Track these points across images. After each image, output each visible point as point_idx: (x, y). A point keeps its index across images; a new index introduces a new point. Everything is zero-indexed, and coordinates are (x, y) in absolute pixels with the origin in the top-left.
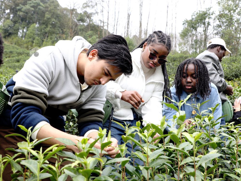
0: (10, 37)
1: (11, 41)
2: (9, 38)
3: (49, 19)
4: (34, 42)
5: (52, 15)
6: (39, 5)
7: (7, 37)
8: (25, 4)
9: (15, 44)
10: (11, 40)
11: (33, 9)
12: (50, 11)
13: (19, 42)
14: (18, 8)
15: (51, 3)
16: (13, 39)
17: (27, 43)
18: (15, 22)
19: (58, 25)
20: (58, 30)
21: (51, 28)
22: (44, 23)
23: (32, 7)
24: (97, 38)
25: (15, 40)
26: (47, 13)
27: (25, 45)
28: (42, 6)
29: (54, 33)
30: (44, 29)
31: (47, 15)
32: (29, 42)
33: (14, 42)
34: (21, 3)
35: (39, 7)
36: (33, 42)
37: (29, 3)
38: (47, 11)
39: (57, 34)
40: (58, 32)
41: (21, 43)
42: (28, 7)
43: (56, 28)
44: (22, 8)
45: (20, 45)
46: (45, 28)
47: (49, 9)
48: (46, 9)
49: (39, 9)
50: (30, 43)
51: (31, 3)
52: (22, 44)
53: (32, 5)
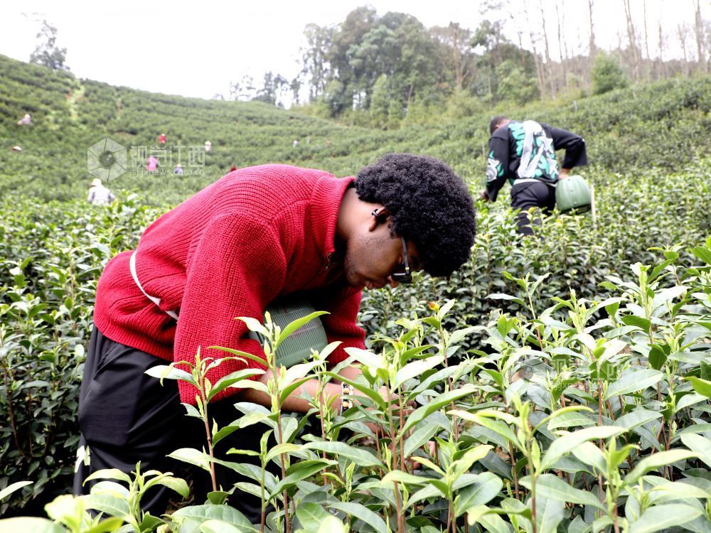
0: (343, 113)
1: (346, 121)
2: (341, 115)
3: (410, 58)
4: (389, 111)
5: (416, 49)
6: (385, 35)
7: (336, 115)
8: (359, 42)
9: (355, 124)
10: (345, 118)
11: (375, 47)
12: (410, 43)
13: (360, 118)
14: (348, 52)
15: (406, 24)
16: (348, 116)
17: (375, 116)
18: (345, 82)
19: (430, 66)
20: (432, 75)
21: (417, 75)
22: (400, 70)
23: (373, 43)
24: (522, 72)
25: (352, 116)
26: (406, 46)
27: (373, 122)
28: (392, 36)
29: (425, 83)
30: (402, 82)
31: (407, 52)
32: (379, 113)
33: (352, 122)
34: (351, 42)
35: (387, 39)
36: (386, 113)
37: (366, 38)
38: (403, 43)
39: (432, 84)
40: (433, 80)
41: (365, 120)
42: (365, 46)
43: (428, 73)
44: (356, 50)
45: (363, 124)
46: (404, 78)
47: (408, 37)
48: (401, 40)
49: (387, 43)
50: (382, 116)
51: (370, 37)
52: (367, 120)
53: (373, 38)
